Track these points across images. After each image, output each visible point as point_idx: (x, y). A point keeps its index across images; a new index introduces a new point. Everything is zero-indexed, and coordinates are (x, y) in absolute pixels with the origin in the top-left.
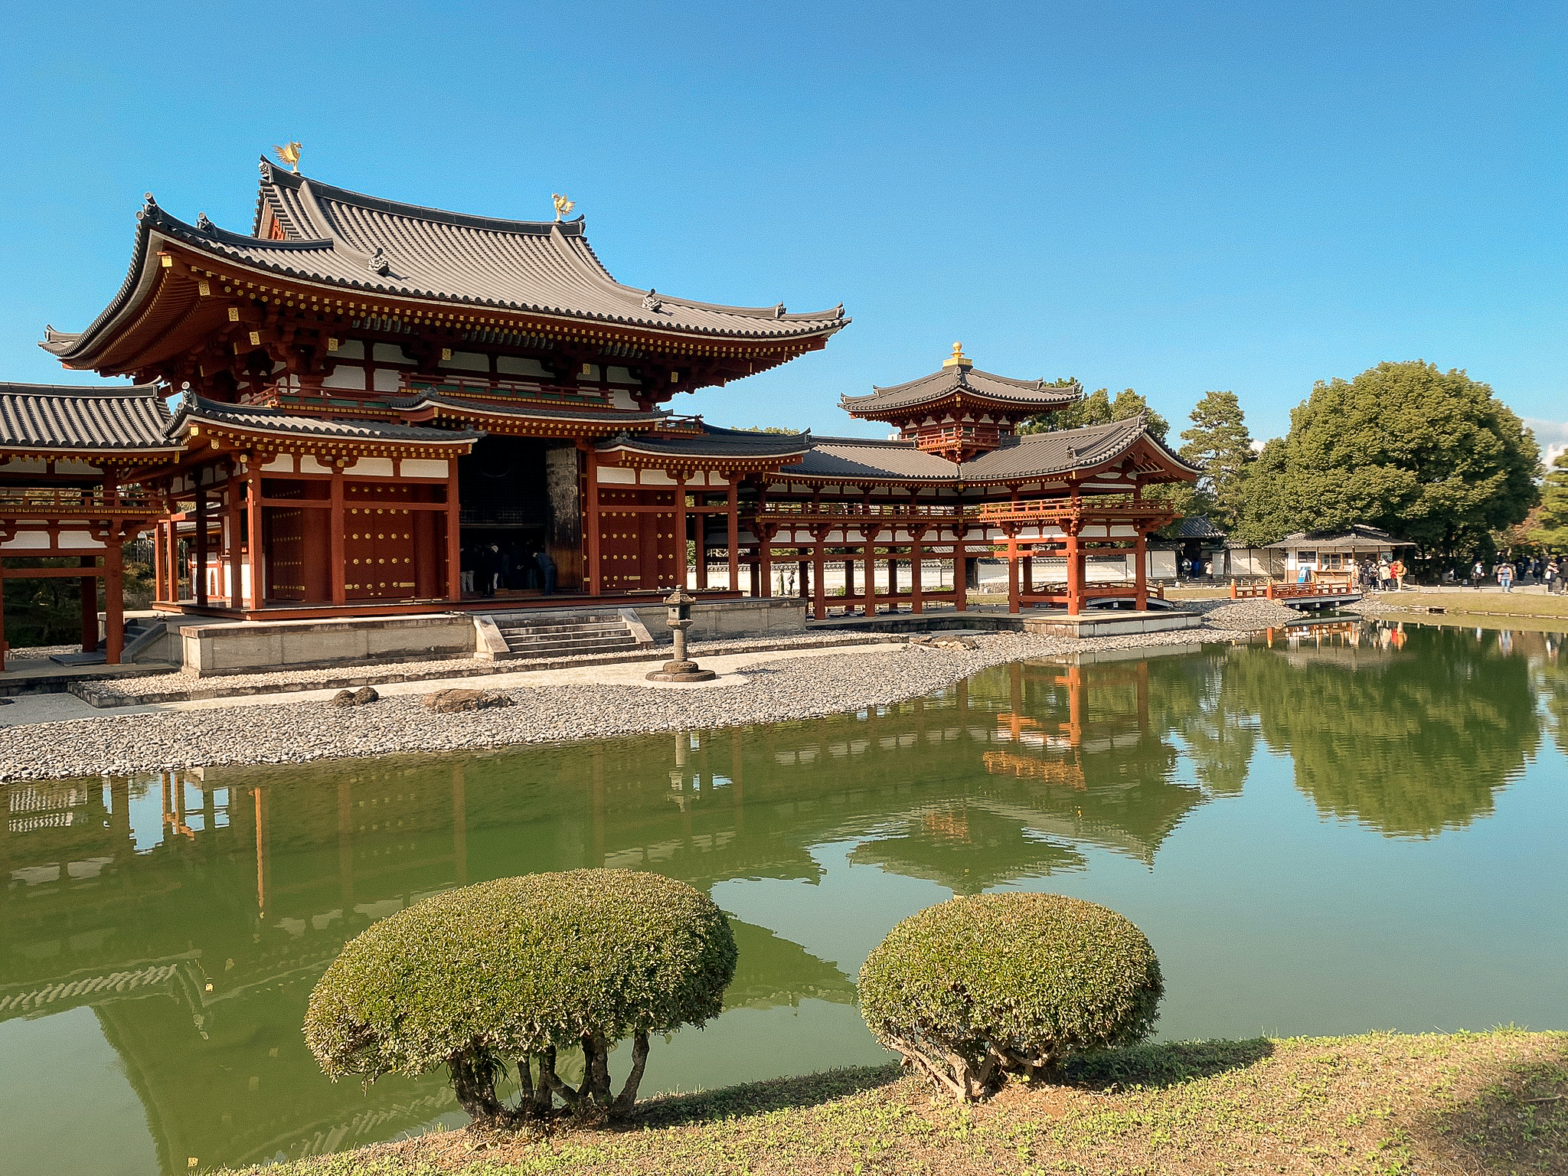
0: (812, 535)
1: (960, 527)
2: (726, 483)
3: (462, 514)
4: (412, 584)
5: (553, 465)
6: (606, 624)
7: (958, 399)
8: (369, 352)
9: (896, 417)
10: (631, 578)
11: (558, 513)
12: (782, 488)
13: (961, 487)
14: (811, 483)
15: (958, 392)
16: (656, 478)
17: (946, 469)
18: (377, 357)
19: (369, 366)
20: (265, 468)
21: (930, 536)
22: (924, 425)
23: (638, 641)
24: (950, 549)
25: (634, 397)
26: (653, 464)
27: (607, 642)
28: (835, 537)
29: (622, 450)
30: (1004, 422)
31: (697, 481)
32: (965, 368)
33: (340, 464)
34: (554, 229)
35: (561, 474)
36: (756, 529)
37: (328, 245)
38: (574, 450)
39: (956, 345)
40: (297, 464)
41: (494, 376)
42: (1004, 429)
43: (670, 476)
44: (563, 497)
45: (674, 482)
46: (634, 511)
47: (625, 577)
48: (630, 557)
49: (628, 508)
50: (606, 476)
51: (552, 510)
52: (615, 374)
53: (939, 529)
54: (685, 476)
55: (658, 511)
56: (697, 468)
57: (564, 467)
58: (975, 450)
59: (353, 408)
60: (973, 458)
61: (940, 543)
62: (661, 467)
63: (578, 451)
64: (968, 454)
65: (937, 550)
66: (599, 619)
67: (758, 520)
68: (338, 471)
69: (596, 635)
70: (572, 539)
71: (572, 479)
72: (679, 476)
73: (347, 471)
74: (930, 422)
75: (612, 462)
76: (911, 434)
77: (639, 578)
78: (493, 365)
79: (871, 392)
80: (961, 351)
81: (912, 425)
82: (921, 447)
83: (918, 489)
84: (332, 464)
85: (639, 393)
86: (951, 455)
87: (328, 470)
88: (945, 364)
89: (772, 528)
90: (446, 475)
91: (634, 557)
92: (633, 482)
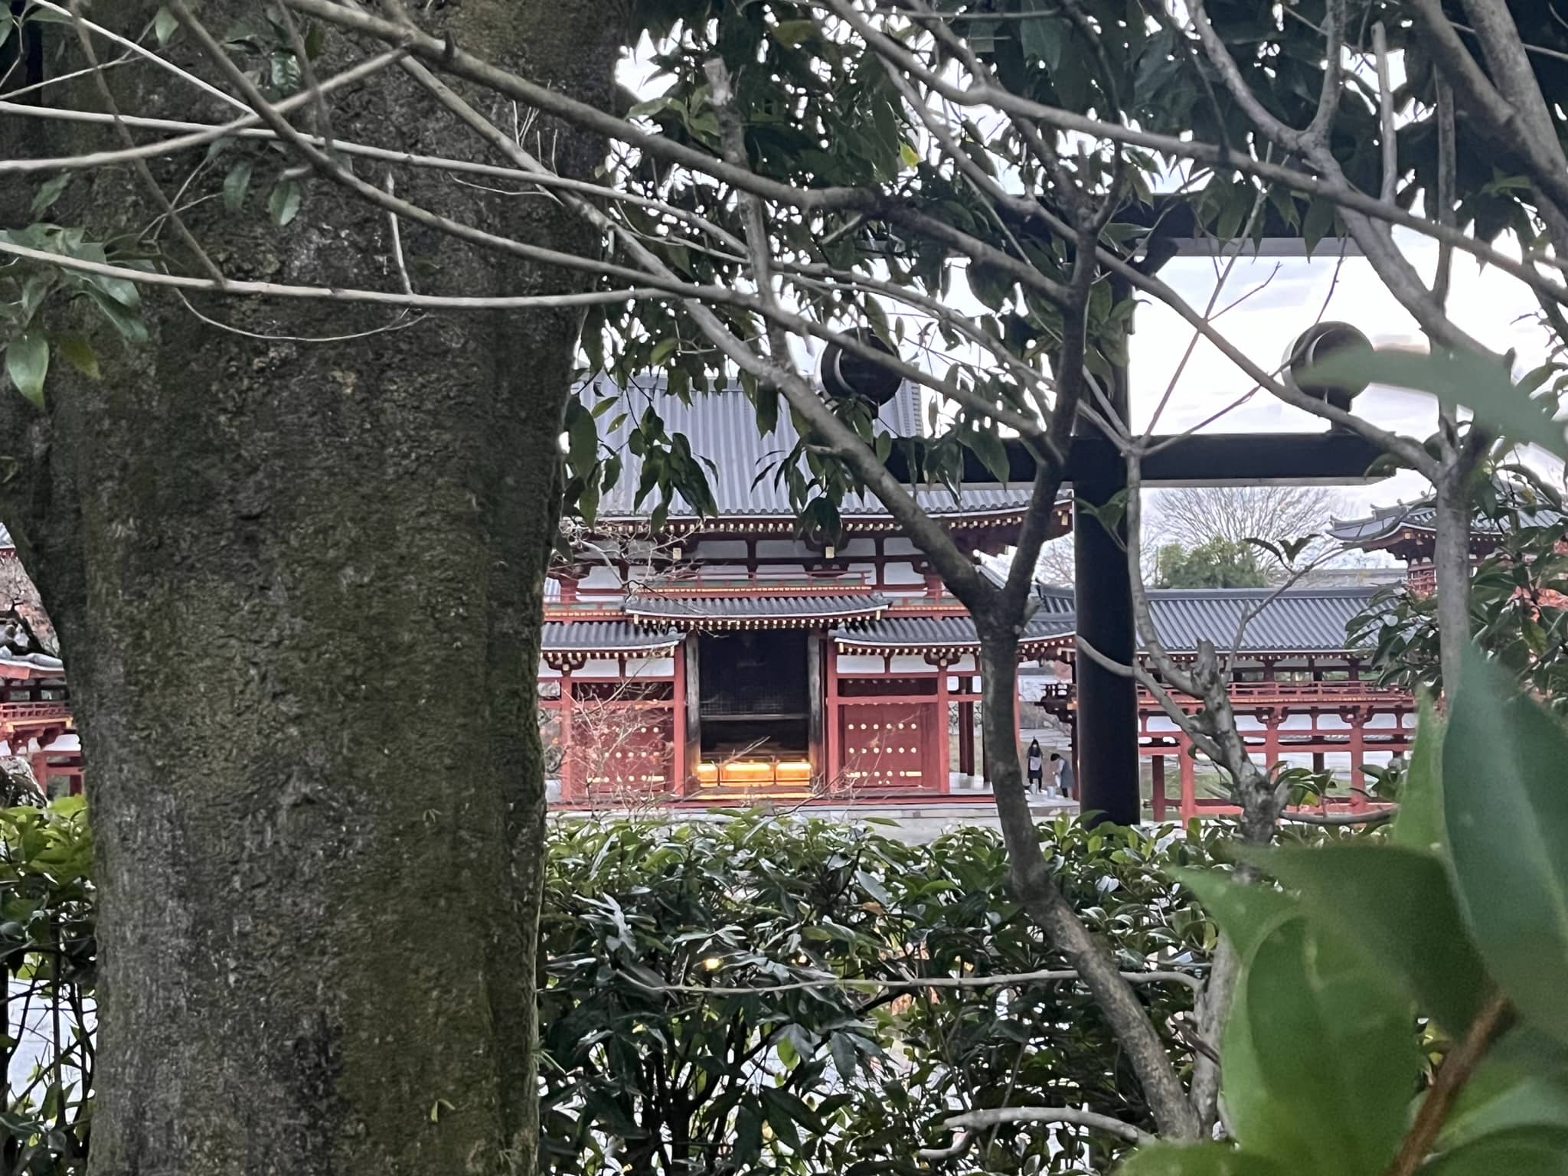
5: (810, 656)
7: (1409, 536)
10: (910, 774)
11: (811, 705)
16: (913, 666)
19: (624, 564)
25: (917, 570)
31: (964, 666)
33: (567, 668)
41: (752, 563)
43: (929, 661)
45: (934, 669)
47: (902, 774)
48: (907, 750)
50: (846, 667)
51: (809, 701)
54: (944, 662)
56: (965, 652)
63: (820, 640)
68: (566, 674)
77: (918, 774)
79: (1367, 514)
87: (559, 674)
90: (671, 673)
91: (914, 750)
92: (881, 670)
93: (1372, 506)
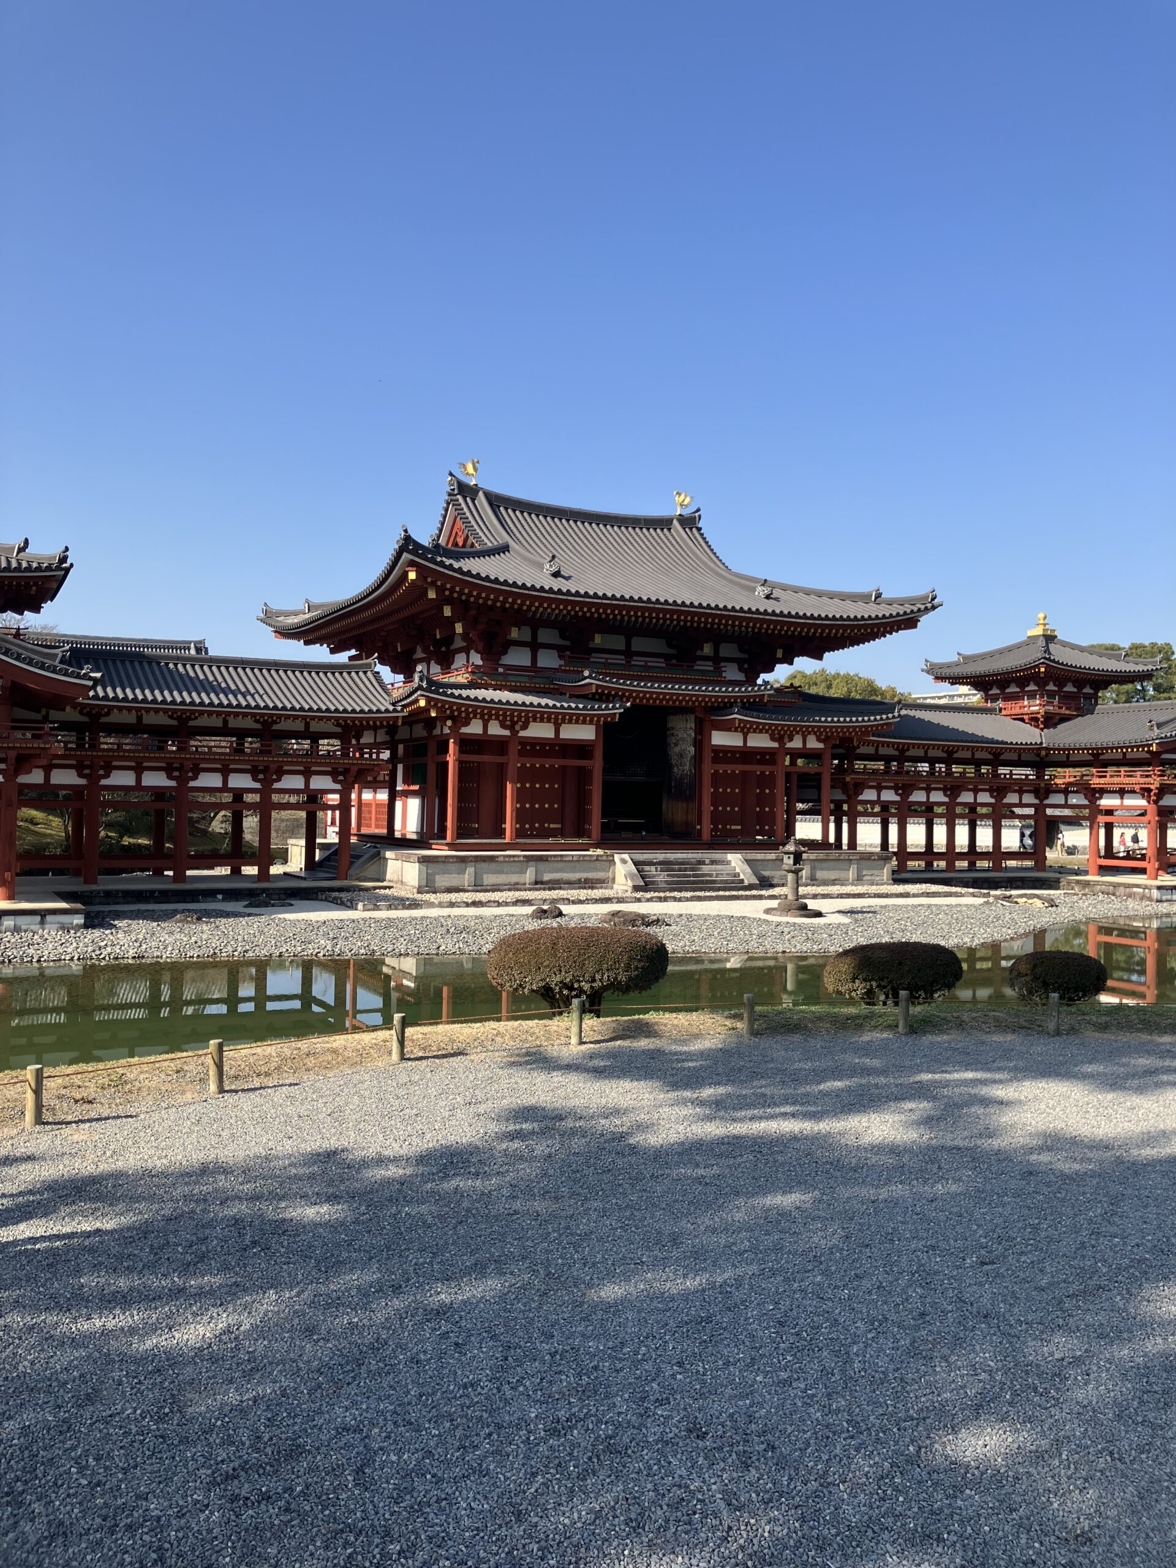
0: (897, 794)
1: (1042, 791)
2: (821, 746)
3: (604, 768)
4: (559, 826)
5: (673, 728)
6: (719, 867)
7: (1042, 670)
8: (534, 636)
9: (979, 683)
10: (733, 827)
11: (676, 769)
12: (871, 750)
13: (1043, 753)
14: (898, 747)
15: (1043, 663)
16: (760, 741)
17: (1029, 735)
18: (541, 639)
19: (535, 647)
20: (464, 730)
21: (1012, 798)
22: (1007, 691)
23: (746, 883)
24: (1030, 811)
25: (741, 669)
26: (759, 729)
27: (722, 882)
28: (918, 796)
29: (735, 718)
30: (1088, 690)
31: (796, 743)
32: (1050, 638)
33: (517, 727)
34: (675, 522)
35: (680, 736)
36: (844, 787)
37: (504, 549)
38: (692, 717)
39: (1041, 615)
40: (485, 728)
41: (629, 653)
42: (1088, 697)
43: (773, 739)
44: (681, 755)
45: (776, 745)
46: (738, 769)
47: (728, 827)
48: (732, 809)
49: (733, 767)
50: (719, 739)
51: (671, 767)
52: (728, 650)
53: (1021, 792)
54: (786, 739)
55: (758, 769)
56: (797, 733)
57: (683, 731)
58: (1058, 717)
59: (525, 682)
60: (1055, 726)
61: (1021, 805)
62: (767, 732)
63: (696, 717)
64: (1050, 721)
65: (1018, 811)
66: (713, 862)
67: (848, 779)
68: (514, 733)
69: (711, 875)
70: (689, 791)
71: (690, 740)
72: (780, 740)
73: (522, 734)
74: (1013, 689)
75: (727, 727)
76: (994, 699)
77: (739, 827)
78: (628, 644)
79: (955, 658)
80: (1046, 622)
81: (995, 691)
82: (1004, 712)
83: (1000, 754)
84: (511, 728)
85: (746, 666)
86: (1034, 720)
87: (507, 733)
88: (1030, 633)
89: (860, 787)
90: (593, 737)
91: (736, 809)
92: (741, 744)
93: (959, 654)
